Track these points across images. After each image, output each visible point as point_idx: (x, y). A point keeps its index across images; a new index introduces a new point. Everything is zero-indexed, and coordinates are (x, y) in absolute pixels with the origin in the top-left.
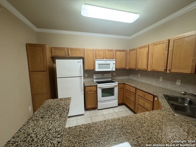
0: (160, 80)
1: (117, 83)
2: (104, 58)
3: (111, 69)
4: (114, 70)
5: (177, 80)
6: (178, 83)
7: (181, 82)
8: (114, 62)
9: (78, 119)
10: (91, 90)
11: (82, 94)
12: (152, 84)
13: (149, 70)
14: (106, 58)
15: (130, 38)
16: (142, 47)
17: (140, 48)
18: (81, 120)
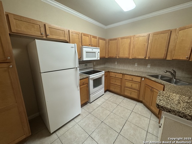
0: (135, 65)
1: (104, 71)
2: (89, 45)
3: (97, 57)
4: (99, 59)
5: (148, 64)
6: (149, 66)
7: (151, 65)
8: (99, 50)
9: (77, 121)
10: (83, 83)
11: (78, 90)
12: (129, 69)
13: (130, 58)
14: (92, 46)
15: (106, 27)
16: (124, 37)
17: (122, 38)
18: (82, 121)
